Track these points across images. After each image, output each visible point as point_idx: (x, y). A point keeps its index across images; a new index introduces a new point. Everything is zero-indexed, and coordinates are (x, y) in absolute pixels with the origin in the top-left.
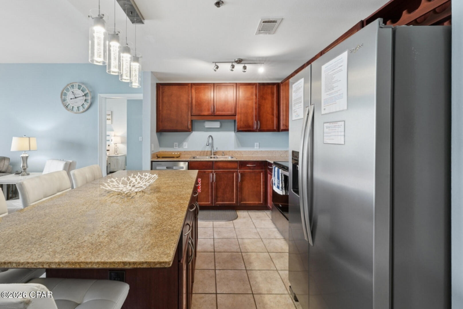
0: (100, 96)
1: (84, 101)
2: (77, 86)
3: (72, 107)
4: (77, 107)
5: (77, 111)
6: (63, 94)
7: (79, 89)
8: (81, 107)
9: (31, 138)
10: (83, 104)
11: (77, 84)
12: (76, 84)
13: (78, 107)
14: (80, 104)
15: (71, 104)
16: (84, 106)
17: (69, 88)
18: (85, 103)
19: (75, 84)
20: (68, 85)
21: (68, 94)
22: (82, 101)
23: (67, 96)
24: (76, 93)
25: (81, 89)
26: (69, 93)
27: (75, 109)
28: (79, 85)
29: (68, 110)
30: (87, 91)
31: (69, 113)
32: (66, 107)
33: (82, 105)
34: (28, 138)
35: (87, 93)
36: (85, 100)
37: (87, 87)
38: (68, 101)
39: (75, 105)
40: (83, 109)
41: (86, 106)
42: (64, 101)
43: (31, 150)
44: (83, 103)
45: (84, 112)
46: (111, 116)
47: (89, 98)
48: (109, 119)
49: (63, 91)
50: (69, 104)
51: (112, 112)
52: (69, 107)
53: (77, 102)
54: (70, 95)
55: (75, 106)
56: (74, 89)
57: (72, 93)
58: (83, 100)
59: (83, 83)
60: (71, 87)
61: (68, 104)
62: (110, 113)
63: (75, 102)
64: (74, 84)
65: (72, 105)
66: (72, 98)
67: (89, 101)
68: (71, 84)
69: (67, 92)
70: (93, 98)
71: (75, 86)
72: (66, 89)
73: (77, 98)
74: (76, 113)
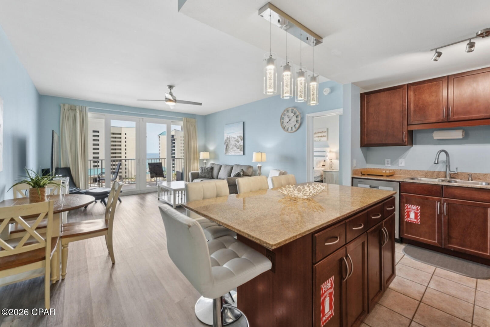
0: (307, 116)
3: (287, 128)
4: (291, 127)
5: (291, 131)
6: (282, 118)
7: (292, 112)
8: (294, 127)
9: (263, 153)
10: (295, 125)
11: (291, 109)
14: (293, 125)
17: (285, 113)
18: (296, 124)
20: (285, 111)
21: (285, 118)
23: (284, 120)
24: (290, 116)
25: (293, 112)
27: (290, 129)
28: (292, 109)
29: (285, 131)
30: (298, 113)
31: (286, 133)
34: (261, 153)
35: (298, 115)
36: (297, 121)
37: (297, 110)
38: (285, 124)
40: (295, 129)
41: (297, 126)
42: (282, 123)
43: (263, 161)
44: (295, 123)
45: (296, 131)
46: (326, 133)
47: (299, 119)
48: (325, 136)
49: (282, 116)
50: (286, 126)
51: (327, 129)
52: (285, 128)
53: (291, 124)
54: (287, 120)
56: (289, 113)
57: (287, 116)
58: (295, 121)
59: (295, 107)
60: (287, 112)
61: (284, 126)
62: (326, 130)
63: (289, 124)
66: (287, 122)
67: (299, 122)
68: (286, 109)
70: (302, 119)
71: (289, 110)
72: (284, 114)
73: (291, 120)
74: (291, 133)
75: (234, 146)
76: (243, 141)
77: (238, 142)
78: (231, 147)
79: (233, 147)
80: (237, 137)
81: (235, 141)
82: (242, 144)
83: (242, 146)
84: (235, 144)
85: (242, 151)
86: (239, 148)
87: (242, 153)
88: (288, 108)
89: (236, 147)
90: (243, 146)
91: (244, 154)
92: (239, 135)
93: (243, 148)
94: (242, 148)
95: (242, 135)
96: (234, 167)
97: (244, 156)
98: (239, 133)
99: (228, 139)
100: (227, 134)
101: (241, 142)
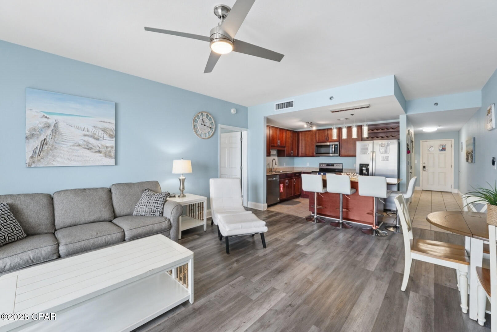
2: (206, 115)
5: (204, 137)
6: (195, 120)
8: (207, 134)
12: (206, 113)
13: (205, 134)
14: (207, 131)
15: (200, 130)
16: (209, 133)
18: (210, 131)
20: (200, 113)
24: (205, 121)
26: (199, 120)
30: (213, 121)
32: (196, 132)
33: (208, 133)
36: (211, 128)
38: (199, 127)
39: (203, 132)
42: (195, 126)
45: (209, 138)
47: (213, 127)
49: (195, 117)
53: (205, 129)
54: (199, 121)
57: (202, 120)
58: (209, 128)
59: (210, 114)
60: (201, 115)
63: (203, 129)
64: (203, 113)
65: (201, 132)
67: (213, 130)
68: (201, 112)
69: (197, 119)
71: (204, 114)
72: (198, 116)
73: (205, 126)
74: (204, 139)
75: (79, 145)
76: (114, 139)
77: (98, 139)
78: (63, 146)
80: (91, 128)
81: (85, 135)
82: (111, 143)
83: (112, 147)
84: (87, 143)
85: (110, 157)
86: (99, 152)
87: (112, 161)
88: (203, 112)
89: (90, 149)
90: (114, 149)
91: (116, 163)
93: (114, 152)
94: (110, 152)
95: (113, 127)
96: (113, 191)
97: (116, 166)
98: (101, 121)
99: (49, 127)
100: (46, 115)
101: (105, 140)
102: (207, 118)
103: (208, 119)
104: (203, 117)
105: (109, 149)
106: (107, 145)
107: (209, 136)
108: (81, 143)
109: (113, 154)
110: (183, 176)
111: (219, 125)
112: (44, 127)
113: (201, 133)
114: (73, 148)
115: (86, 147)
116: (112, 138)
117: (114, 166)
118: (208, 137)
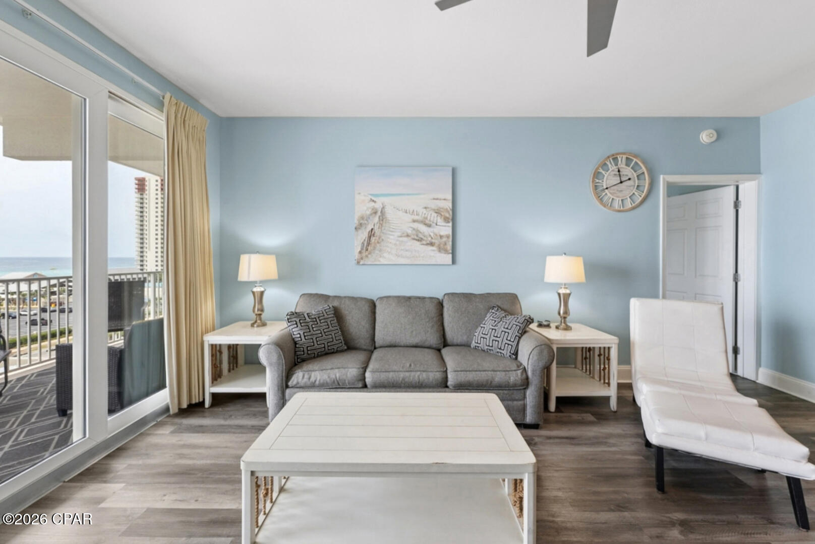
0: (663, 179)
1: (635, 189)
2: (625, 159)
3: (610, 200)
5: (620, 208)
6: (597, 175)
7: (627, 165)
8: (629, 199)
12: (624, 156)
13: (622, 200)
14: (627, 193)
15: (611, 193)
16: (634, 197)
17: (608, 163)
18: (636, 193)
19: (621, 156)
20: (609, 157)
21: (606, 175)
22: (632, 188)
23: (605, 180)
24: (621, 173)
25: (632, 166)
26: (608, 173)
27: (617, 203)
28: (627, 158)
29: (604, 206)
30: (642, 170)
31: (607, 211)
32: (601, 199)
33: (630, 197)
35: (642, 174)
36: (638, 186)
37: (641, 162)
38: (606, 189)
39: (618, 197)
40: (631, 204)
41: (639, 198)
42: (596, 187)
44: (634, 192)
45: (633, 208)
47: (646, 182)
49: (597, 168)
50: (607, 194)
53: (621, 191)
54: (610, 178)
55: (618, 199)
56: (619, 166)
57: (614, 172)
58: (634, 186)
59: (636, 155)
60: (611, 161)
63: (618, 191)
64: (618, 156)
65: (612, 197)
66: (612, 184)
67: (645, 189)
68: (613, 155)
69: (603, 172)
70: (652, 183)
71: (620, 159)
72: (604, 165)
73: (624, 184)
74: (619, 211)
75: (408, 236)
76: (450, 224)
77: (429, 226)
78: (392, 238)
79: (405, 239)
80: (421, 210)
81: (414, 221)
82: (447, 230)
83: (448, 237)
84: (417, 231)
85: (446, 251)
86: (432, 244)
87: (449, 258)
88: (617, 154)
89: (420, 240)
90: (451, 239)
91: (454, 262)
92: (434, 205)
93: (451, 243)
94: (445, 244)
95: (449, 205)
96: (445, 304)
97: (454, 266)
98: (434, 199)
99: (376, 213)
100: (373, 198)
101: (440, 226)
102: (629, 166)
103: (630, 168)
104: (616, 165)
105: (444, 239)
106: (442, 233)
107: (633, 205)
108: (410, 231)
109: (449, 247)
110: (565, 288)
111: (662, 176)
112: (371, 214)
113: (613, 199)
114: (401, 239)
115: (416, 237)
116: (448, 222)
117: (450, 265)
118: (630, 206)
